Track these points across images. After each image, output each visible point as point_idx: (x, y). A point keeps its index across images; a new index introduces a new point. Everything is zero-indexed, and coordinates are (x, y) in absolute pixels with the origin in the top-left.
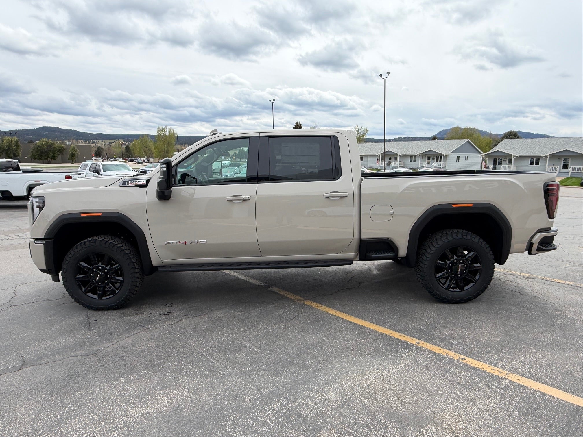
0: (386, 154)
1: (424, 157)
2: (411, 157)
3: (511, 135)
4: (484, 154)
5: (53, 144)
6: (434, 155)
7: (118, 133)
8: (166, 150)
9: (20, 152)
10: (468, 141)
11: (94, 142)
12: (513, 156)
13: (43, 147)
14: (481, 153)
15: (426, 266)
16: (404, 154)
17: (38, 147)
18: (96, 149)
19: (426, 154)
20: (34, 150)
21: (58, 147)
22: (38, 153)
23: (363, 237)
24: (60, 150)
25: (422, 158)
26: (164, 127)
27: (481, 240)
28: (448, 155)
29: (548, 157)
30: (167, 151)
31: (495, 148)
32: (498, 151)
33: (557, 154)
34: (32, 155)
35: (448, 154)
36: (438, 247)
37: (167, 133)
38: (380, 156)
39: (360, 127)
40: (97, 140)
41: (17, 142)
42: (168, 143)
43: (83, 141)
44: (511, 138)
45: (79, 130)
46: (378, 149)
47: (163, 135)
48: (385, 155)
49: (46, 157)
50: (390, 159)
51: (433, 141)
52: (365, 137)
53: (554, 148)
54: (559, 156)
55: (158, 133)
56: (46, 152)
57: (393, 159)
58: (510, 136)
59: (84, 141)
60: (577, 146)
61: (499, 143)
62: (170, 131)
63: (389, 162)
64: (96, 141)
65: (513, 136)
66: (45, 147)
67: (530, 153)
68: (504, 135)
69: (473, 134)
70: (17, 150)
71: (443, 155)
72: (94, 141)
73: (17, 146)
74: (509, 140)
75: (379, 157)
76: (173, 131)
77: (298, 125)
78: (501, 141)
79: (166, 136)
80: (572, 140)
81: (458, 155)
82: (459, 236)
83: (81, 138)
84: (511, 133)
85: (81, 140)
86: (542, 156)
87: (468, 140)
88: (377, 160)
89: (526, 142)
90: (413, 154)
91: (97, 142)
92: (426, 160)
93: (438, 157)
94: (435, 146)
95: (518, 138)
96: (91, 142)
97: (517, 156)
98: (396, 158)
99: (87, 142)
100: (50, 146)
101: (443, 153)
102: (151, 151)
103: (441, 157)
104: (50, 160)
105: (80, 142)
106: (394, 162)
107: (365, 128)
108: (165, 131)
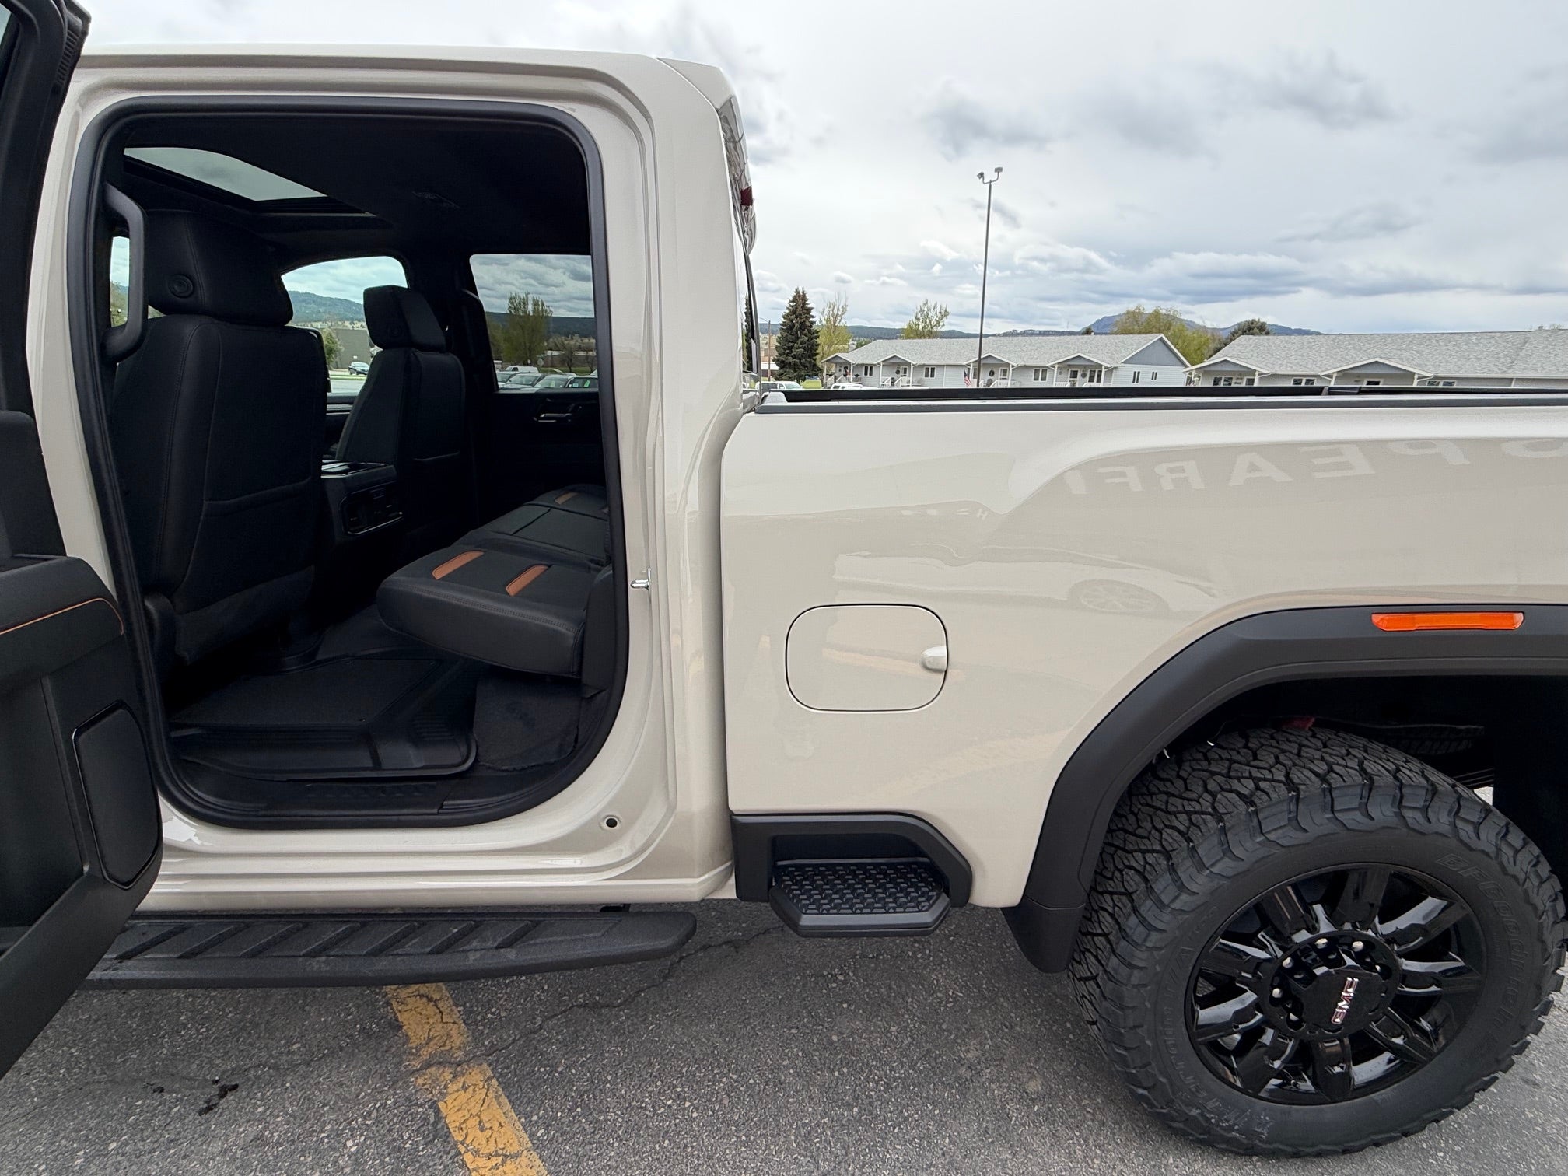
0: (982, 362)
1: (1063, 371)
2: (1037, 371)
3: (1253, 328)
4: (1191, 368)
6: (1085, 367)
8: (528, 344)
10: (1161, 339)
12: (1257, 373)
14: (1186, 366)
15: (1136, 977)
16: (1023, 364)
19: (1069, 366)
23: (739, 803)
25: (1060, 373)
26: (523, 295)
27: (1516, 837)
28: (1116, 368)
29: (1335, 376)
31: (1218, 354)
32: (1225, 361)
33: (1353, 372)
35: (1116, 365)
36: (1230, 873)
37: (530, 308)
38: (971, 368)
39: (931, 304)
42: (533, 330)
44: (1253, 334)
46: (967, 354)
47: (521, 312)
48: (979, 366)
50: (992, 373)
51: (1086, 336)
52: (939, 329)
53: (1348, 358)
54: (1359, 376)
55: (510, 307)
57: (999, 374)
58: (1250, 329)
60: (1399, 352)
61: (1226, 345)
62: (536, 304)
63: (989, 380)
65: (1256, 330)
67: (1294, 367)
68: (1237, 327)
69: (1170, 325)
71: (1106, 368)
74: (1251, 336)
75: (969, 369)
76: (543, 305)
77: (799, 296)
78: (1231, 340)
79: (527, 316)
80: (1389, 340)
81: (1136, 368)
82: (1374, 811)
84: (1252, 323)
86: (1321, 374)
87: (1162, 335)
88: (965, 375)
89: (1287, 342)
90: (1042, 364)
92: (1069, 379)
93: (1094, 371)
94: (1089, 348)
95: (1267, 334)
97: (1266, 372)
98: (1005, 372)
101: (1106, 363)
103: (1100, 372)
106: (999, 381)
107: (944, 307)
108: (525, 303)
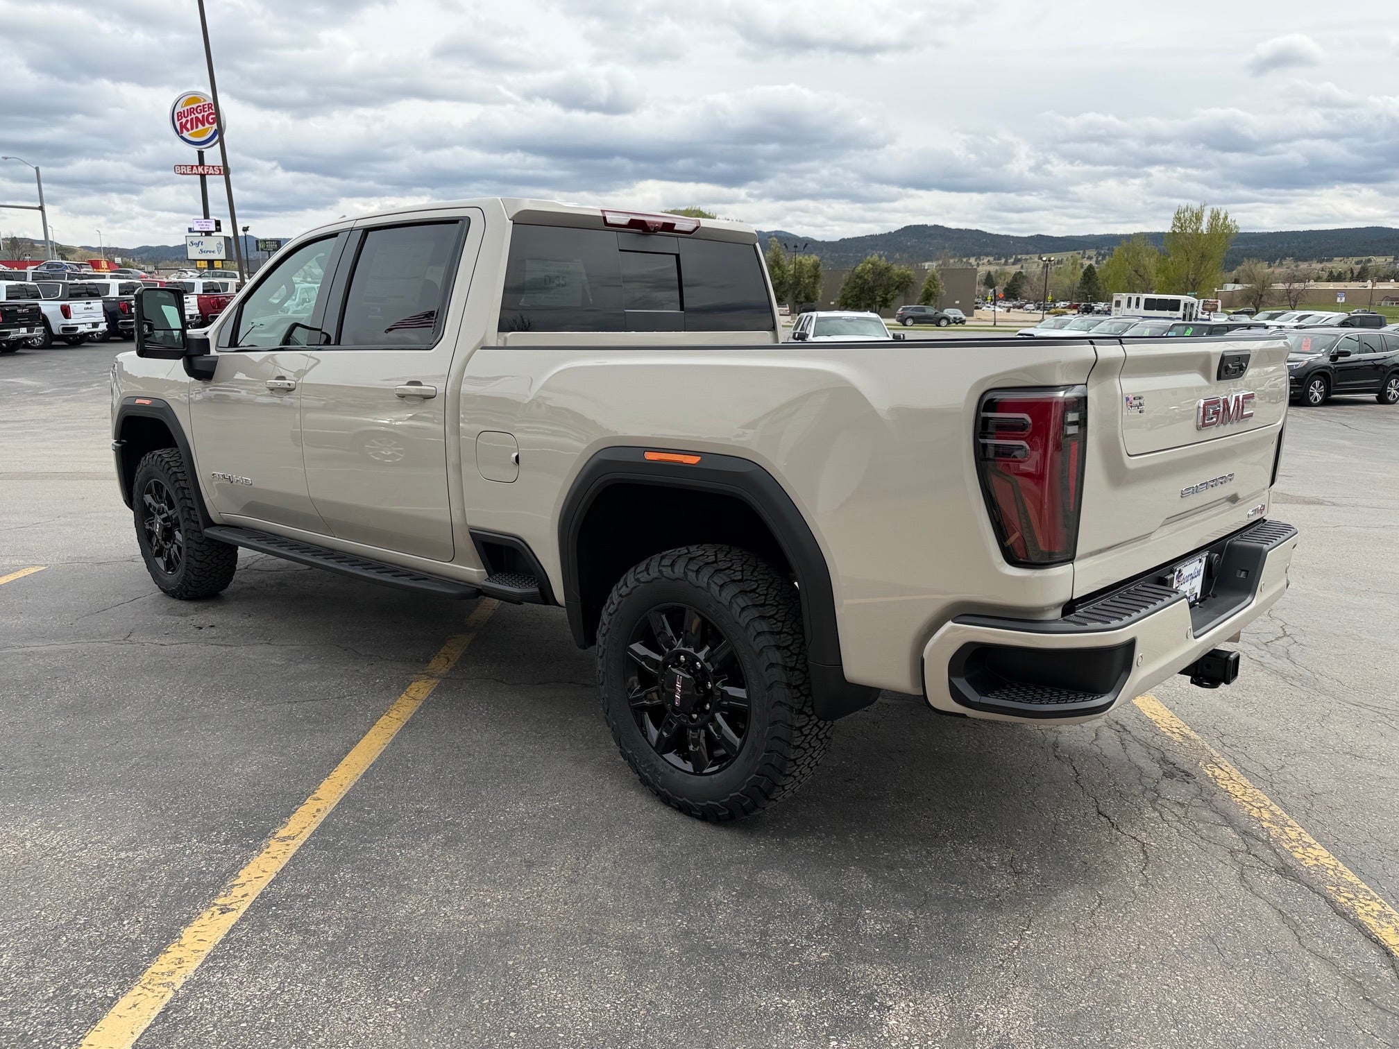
5: (887, 269)
7: (1086, 234)
8: (1192, 277)
9: (820, 291)
11: (1020, 260)
13: (866, 277)
17: (858, 277)
18: (1009, 279)
20: (847, 284)
21: (898, 276)
22: (855, 293)
24: (901, 283)
30: (1194, 280)
34: (843, 297)
37: (1205, 225)
40: (1027, 254)
41: (816, 266)
42: (1203, 256)
43: (991, 259)
45: (988, 231)
47: (1189, 231)
49: (869, 302)
55: (1174, 225)
56: (872, 290)
59: (995, 259)
62: (1215, 217)
64: (1024, 257)
66: (869, 277)
70: (814, 287)
72: (1019, 257)
73: (816, 277)
76: (1226, 218)
79: (1197, 235)
83: (989, 249)
85: (987, 255)
91: (1026, 259)
96: (1012, 260)
99: (1003, 261)
100: (880, 273)
102: (1150, 280)
104: (878, 307)
105: (985, 261)
108: (1199, 218)
